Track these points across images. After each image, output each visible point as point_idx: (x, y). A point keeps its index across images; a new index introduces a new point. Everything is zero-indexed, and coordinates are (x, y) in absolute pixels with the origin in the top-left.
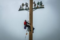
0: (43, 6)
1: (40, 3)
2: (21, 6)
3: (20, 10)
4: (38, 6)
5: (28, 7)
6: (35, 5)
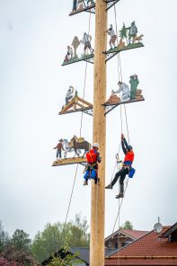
0: (140, 38)
1: (129, 28)
2: (68, 47)
3: (67, 62)
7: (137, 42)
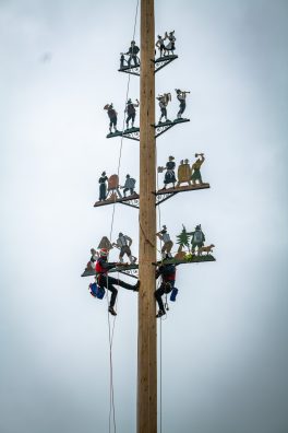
0: (208, 249)
1: (192, 234)
2: (93, 251)
4: (185, 249)
5: (129, 254)
6: (169, 245)
7: (204, 253)
